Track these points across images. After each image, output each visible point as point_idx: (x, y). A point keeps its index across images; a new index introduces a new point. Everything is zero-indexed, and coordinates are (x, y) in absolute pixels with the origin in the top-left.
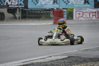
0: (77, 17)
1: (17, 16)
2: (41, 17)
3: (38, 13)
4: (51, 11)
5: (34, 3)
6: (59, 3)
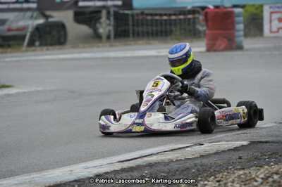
0: (274, 29)
1: (101, 31)
2: (171, 32)
3: (161, 21)
4: (198, 13)
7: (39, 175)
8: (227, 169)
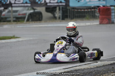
1: (56, 15)
3: (81, 12)
8: (107, 72)
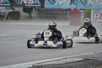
1: (32, 15)
3: (54, 13)
5: (51, 2)
6: (77, 3)
7: (8, 67)
